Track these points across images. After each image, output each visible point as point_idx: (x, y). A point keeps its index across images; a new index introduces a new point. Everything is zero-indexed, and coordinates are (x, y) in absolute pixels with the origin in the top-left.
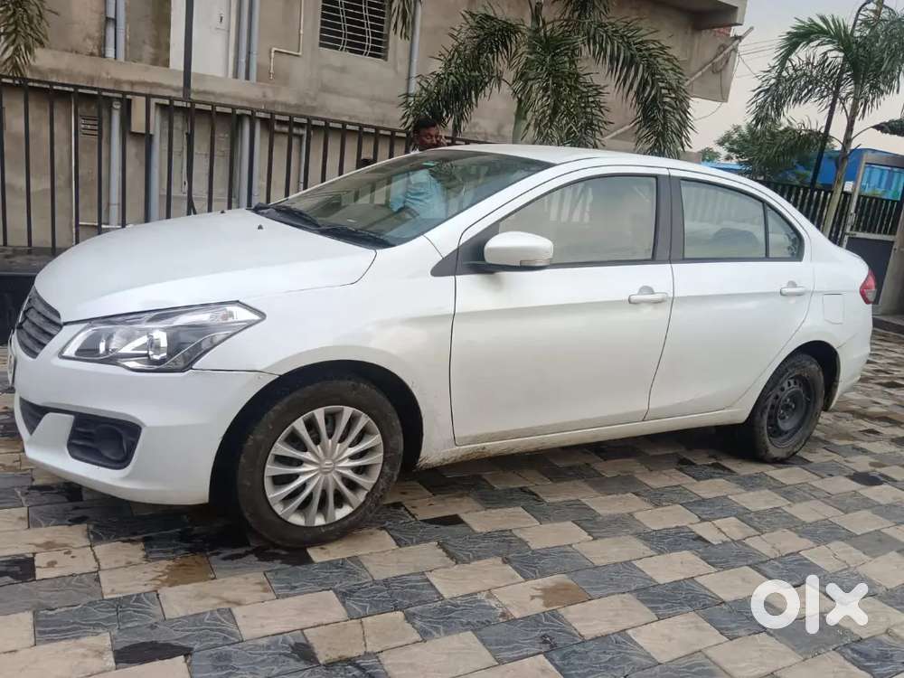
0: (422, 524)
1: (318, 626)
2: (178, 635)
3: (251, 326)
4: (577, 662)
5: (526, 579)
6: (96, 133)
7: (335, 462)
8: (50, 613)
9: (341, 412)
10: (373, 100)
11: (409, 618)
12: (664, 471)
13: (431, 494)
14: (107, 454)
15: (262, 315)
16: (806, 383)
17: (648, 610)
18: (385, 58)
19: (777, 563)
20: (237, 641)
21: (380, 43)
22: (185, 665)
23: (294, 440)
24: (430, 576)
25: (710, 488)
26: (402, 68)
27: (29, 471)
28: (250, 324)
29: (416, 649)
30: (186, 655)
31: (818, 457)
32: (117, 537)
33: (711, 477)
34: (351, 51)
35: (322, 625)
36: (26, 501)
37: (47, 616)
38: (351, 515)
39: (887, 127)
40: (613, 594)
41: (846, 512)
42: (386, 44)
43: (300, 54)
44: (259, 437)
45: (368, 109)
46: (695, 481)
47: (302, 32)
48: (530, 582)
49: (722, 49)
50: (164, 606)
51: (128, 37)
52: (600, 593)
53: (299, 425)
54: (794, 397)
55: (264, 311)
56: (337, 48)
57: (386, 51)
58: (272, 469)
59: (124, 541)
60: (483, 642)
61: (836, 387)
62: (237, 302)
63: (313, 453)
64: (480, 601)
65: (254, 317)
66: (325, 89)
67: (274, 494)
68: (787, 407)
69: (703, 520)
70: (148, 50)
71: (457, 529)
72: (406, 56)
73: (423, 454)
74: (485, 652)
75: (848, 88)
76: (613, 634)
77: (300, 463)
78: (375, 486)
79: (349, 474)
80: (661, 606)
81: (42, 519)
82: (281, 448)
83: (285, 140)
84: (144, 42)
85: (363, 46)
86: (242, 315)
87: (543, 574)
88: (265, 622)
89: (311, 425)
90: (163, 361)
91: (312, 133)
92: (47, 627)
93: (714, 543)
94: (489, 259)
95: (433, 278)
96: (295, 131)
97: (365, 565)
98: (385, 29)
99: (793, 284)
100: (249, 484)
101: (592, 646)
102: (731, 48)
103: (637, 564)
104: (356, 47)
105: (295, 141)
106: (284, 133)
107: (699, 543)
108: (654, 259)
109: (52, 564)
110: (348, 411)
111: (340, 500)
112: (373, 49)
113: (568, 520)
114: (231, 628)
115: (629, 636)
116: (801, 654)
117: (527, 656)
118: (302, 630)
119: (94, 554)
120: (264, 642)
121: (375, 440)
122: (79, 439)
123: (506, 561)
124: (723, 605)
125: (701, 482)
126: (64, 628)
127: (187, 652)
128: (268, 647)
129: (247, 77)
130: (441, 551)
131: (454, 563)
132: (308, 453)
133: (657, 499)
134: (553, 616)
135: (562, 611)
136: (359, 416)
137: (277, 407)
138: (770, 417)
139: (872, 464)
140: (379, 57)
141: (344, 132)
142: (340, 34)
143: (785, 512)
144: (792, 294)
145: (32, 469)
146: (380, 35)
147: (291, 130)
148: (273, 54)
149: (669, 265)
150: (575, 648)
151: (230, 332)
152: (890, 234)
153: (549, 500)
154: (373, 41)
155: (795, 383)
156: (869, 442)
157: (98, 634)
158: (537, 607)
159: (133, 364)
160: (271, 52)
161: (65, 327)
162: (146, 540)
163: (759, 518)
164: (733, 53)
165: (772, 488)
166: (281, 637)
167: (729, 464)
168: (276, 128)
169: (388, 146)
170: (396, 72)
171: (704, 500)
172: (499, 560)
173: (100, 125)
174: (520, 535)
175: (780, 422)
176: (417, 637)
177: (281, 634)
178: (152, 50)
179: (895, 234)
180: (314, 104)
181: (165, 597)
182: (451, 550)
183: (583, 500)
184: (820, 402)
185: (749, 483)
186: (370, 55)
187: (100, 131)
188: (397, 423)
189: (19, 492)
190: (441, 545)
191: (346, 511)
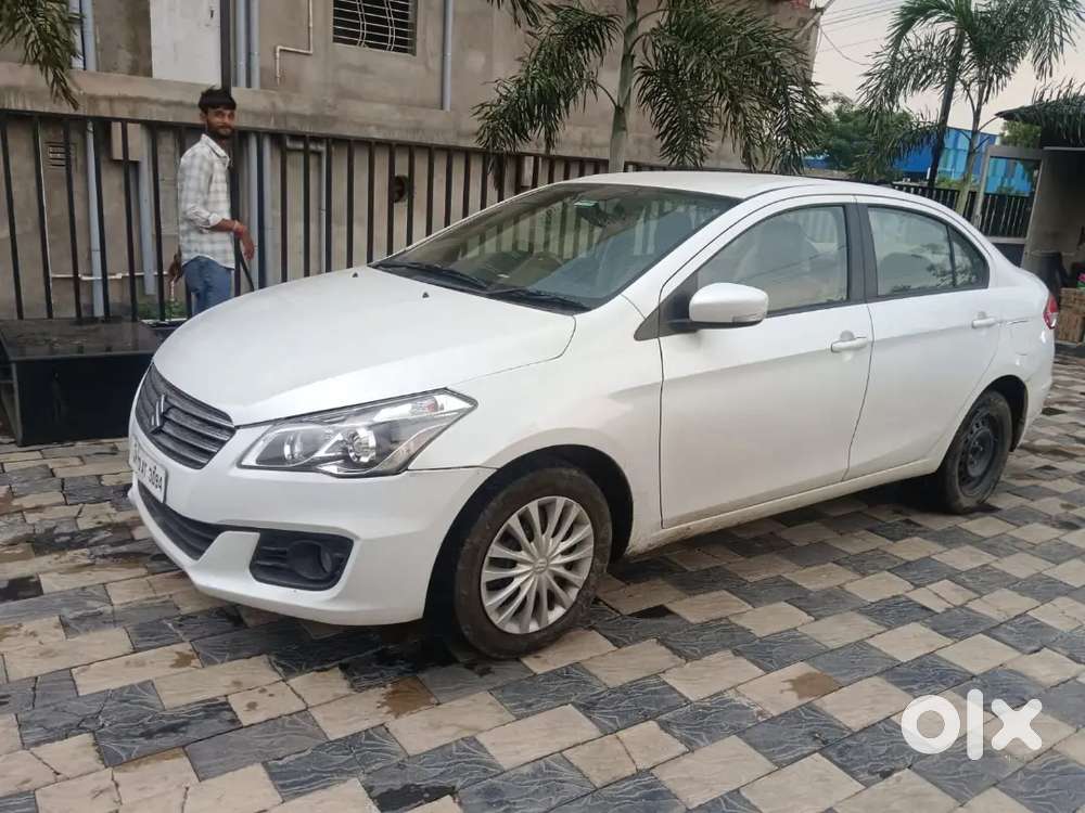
0: (629, 619)
1: (574, 746)
2: (433, 772)
3: (464, 415)
4: (856, 757)
5: (768, 671)
6: (63, 163)
7: (549, 560)
8: (280, 763)
9: (554, 502)
10: (404, 104)
11: (665, 726)
12: (856, 534)
13: (622, 584)
14: (304, 574)
15: (473, 403)
16: (994, 423)
17: (904, 693)
18: (413, 53)
19: (1009, 628)
20: (499, 772)
21: (405, 34)
22: (456, 806)
23: (510, 540)
24: (664, 677)
25: (911, 549)
26: (435, 64)
27: (167, 598)
28: (463, 414)
29: (687, 761)
30: (451, 794)
31: (1005, 502)
32: (309, 667)
33: (907, 536)
34: (371, 46)
35: (579, 744)
36: (185, 634)
37: (278, 766)
38: (564, 616)
39: (1017, 116)
40: (860, 679)
41: (1058, 563)
42: (413, 35)
43: (311, 52)
44: (476, 540)
45: (398, 116)
46: (891, 542)
47: (311, 25)
48: (774, 675)
49: (802, 24)
50: (401, 742)
51: (98, 40)
52: (847, 679)
53: (514, 522)
54: (982, 441)
55: (473, 396)
56: (355, 43)
57: (413, 43)
58: (489, 575)
59: (318, 671)
60: (755, 746)
61: (1023, 424)
62: (445, 390)
63: (528, 552)
64: (727, 701)
65: (465, 405)
66: (344, 94)
67: (491, 602)
68: (975, 451)
69: (917, 586)
70: (125, 57)
71: (667, 621)
72: (438, 50)
73: (632, 540)
74: (760, 757)
75: (970, 74)
76: (879, 722)
77: (513, 564)
78: (586, 583)
79: (562, 571)
80: (915, 687)
81: (217, 655)
82: (497, 551)
83: (300, 158)
84: (119, 47)
85: (386, 39)
86: (450, 404)
87: (782, 665)
88: (519, 748)
89: (525, 520)
90: (371, 463)
91: (333, 148)
92: (286, 779)
93: (939, 611)
94: (694, 316)
95: (638, 342)
96: (312, 147)
97: (594, 671)
98: (410, 17)
99: (983, 315)
100: (465, 593)
101: (864, 738)
102: (811, 22)
103: (871, 642)
104: (377, 40)
105: (313, 161)
106: (299, 150)
107: (925, 614)
108: (849, 300)
109: (252, 706)
110: (561, 501)
111: (553, 600)
112: (398, 42)
113: (780, 600)
114: (486, 759)
115: (894, 722)
116: (1072, 725)
117: (805, 756)
118: (560, 752)
119: (292, 689)
120: (526, 770)
121: (586, 530)
122: (268, 558)
123: (737, 653)
124: (974, 680)
125: (899, 542)
126: (303, 778)
127: (452, 791)
128: (534, 776)
129: (249, 85)
130: (663, 648)
131: (684, 661)
132: (523, 552)
133: (862, 565)
134: (810, 708)
135: (818, 703)
136: (572, 505)
137: (493, 504)
138: (960, 464)
139: (1063, 506)
140: (405, 51)
141: (371, 146)
142: (357, 26)
143: (995, 569)
144: (982, 326)
145: (171, 596)
146: (404, 25)
147: (306, 146)
148: (278, 54)
149: (865, 305)
150: (849, 742)
151: (445, 424)
152: (1019, 236)
153: (751, 579)
154: (398, 33)
155: (983, 423)
156: (1050, 480)
157: (345, 781)
158: (792, 701)
159: (333, 468)
160: (275, 52)
161: (238, 431)
162: (343, 668)
163: (972, 578)
164: (814, 28)
165: (971, 544)
166: (542, 762)
167: (916, 518)
168: (289, 144)
169: (427, 159)
170: (428, 68)
171: (908, 563)
172: (729, 653)
173: (67, 153)
174: (741, 623)
175: (969, 468)
176: (682, 748)
177: (541, 759)
178: (129, 56)
179: (1025, 236)
180: (335, 113)
181: (396, 730)
182: (675, 646)
183: (785, 575)
184: (1008, 443)
185: (949, 539)
186: (396, 49)
187: (68, 160)
188: (606, 510)
189: (170, 625)
190: (662, 642)
191: (558, 612)
